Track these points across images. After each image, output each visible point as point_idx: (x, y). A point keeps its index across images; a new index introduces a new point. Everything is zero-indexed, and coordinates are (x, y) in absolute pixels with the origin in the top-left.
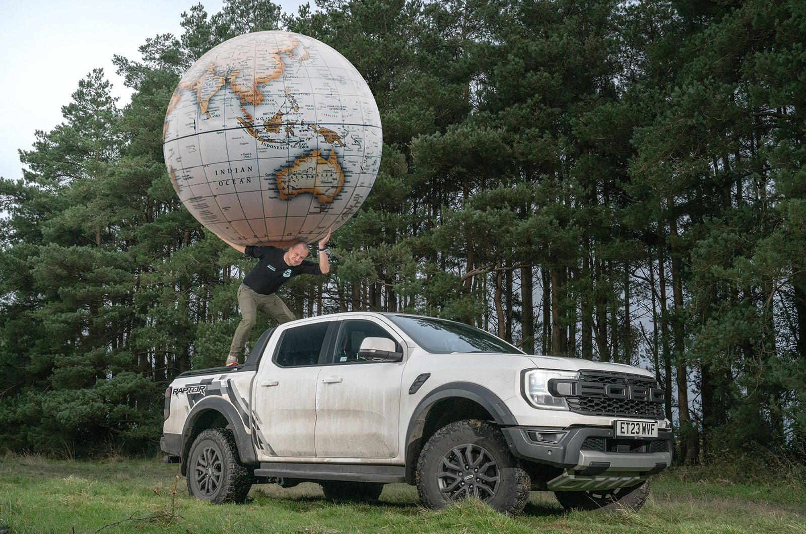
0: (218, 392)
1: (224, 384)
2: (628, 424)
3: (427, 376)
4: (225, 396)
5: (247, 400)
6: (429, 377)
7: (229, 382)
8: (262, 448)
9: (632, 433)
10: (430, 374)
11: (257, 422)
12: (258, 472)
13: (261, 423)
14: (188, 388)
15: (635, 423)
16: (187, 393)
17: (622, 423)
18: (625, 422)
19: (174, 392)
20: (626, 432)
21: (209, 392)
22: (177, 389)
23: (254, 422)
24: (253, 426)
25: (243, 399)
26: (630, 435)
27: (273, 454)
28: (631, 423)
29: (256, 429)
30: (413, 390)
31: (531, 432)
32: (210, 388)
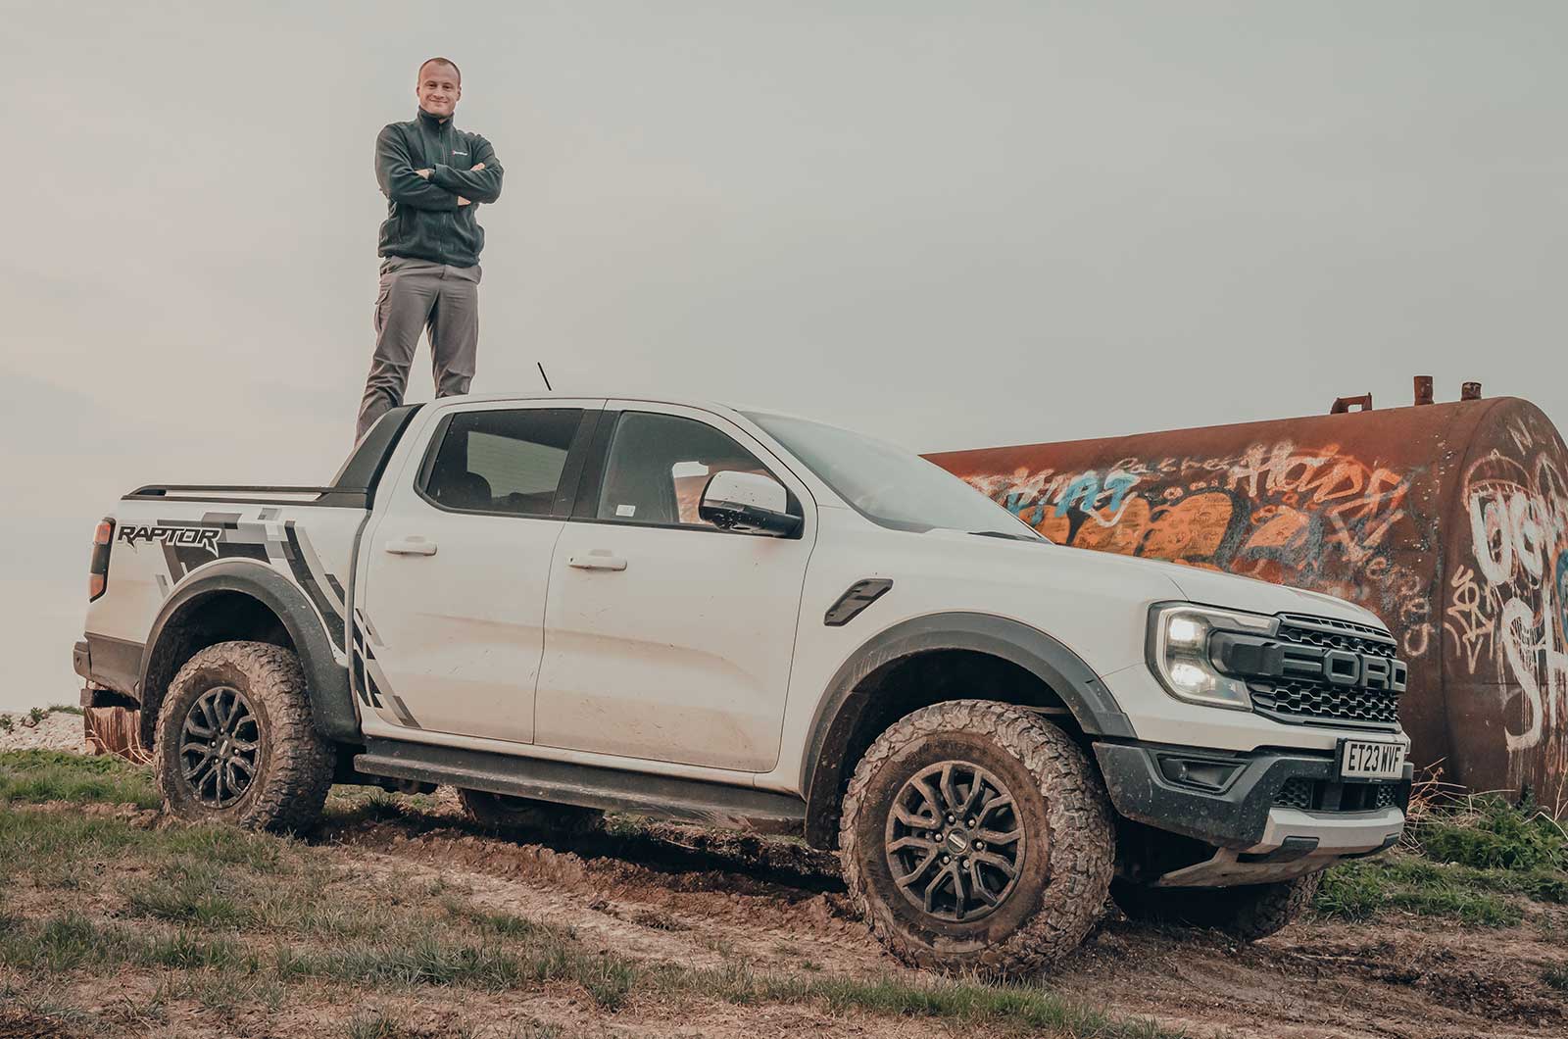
0: (258, 551)
1: (274, 533)
2: (1362, 747)
3: (886, 587)
4: (280, 565)
5: (344, 583)
6: (886, 590)
7: (290, 531)
8: (377, 704)
9: (1367, 769)
10: (891, 582)
11: (367, 639)
12: (364, 764)
13: (380, 644)
14: (164, 531)
15: (1374, 746)
16: (163, 542)
17: (1354, 746)
18: (1359, 744)
19: (122, 533)
20: (1357, 768)
21: (227, 549)
22: (133, 529)
23: (357, 635)
24: (356, 647)
25: (331, 578)
26: (1362, 774)
27: (409, 721)
28: (1367, 745)
29: (363, 657)
30: (838, 616)
31: (1167, 756)
32: (232, 537)
